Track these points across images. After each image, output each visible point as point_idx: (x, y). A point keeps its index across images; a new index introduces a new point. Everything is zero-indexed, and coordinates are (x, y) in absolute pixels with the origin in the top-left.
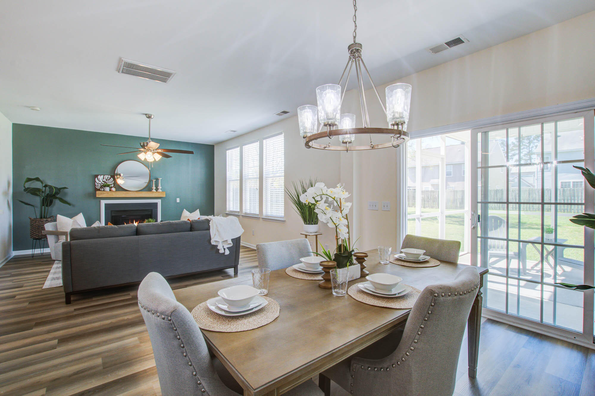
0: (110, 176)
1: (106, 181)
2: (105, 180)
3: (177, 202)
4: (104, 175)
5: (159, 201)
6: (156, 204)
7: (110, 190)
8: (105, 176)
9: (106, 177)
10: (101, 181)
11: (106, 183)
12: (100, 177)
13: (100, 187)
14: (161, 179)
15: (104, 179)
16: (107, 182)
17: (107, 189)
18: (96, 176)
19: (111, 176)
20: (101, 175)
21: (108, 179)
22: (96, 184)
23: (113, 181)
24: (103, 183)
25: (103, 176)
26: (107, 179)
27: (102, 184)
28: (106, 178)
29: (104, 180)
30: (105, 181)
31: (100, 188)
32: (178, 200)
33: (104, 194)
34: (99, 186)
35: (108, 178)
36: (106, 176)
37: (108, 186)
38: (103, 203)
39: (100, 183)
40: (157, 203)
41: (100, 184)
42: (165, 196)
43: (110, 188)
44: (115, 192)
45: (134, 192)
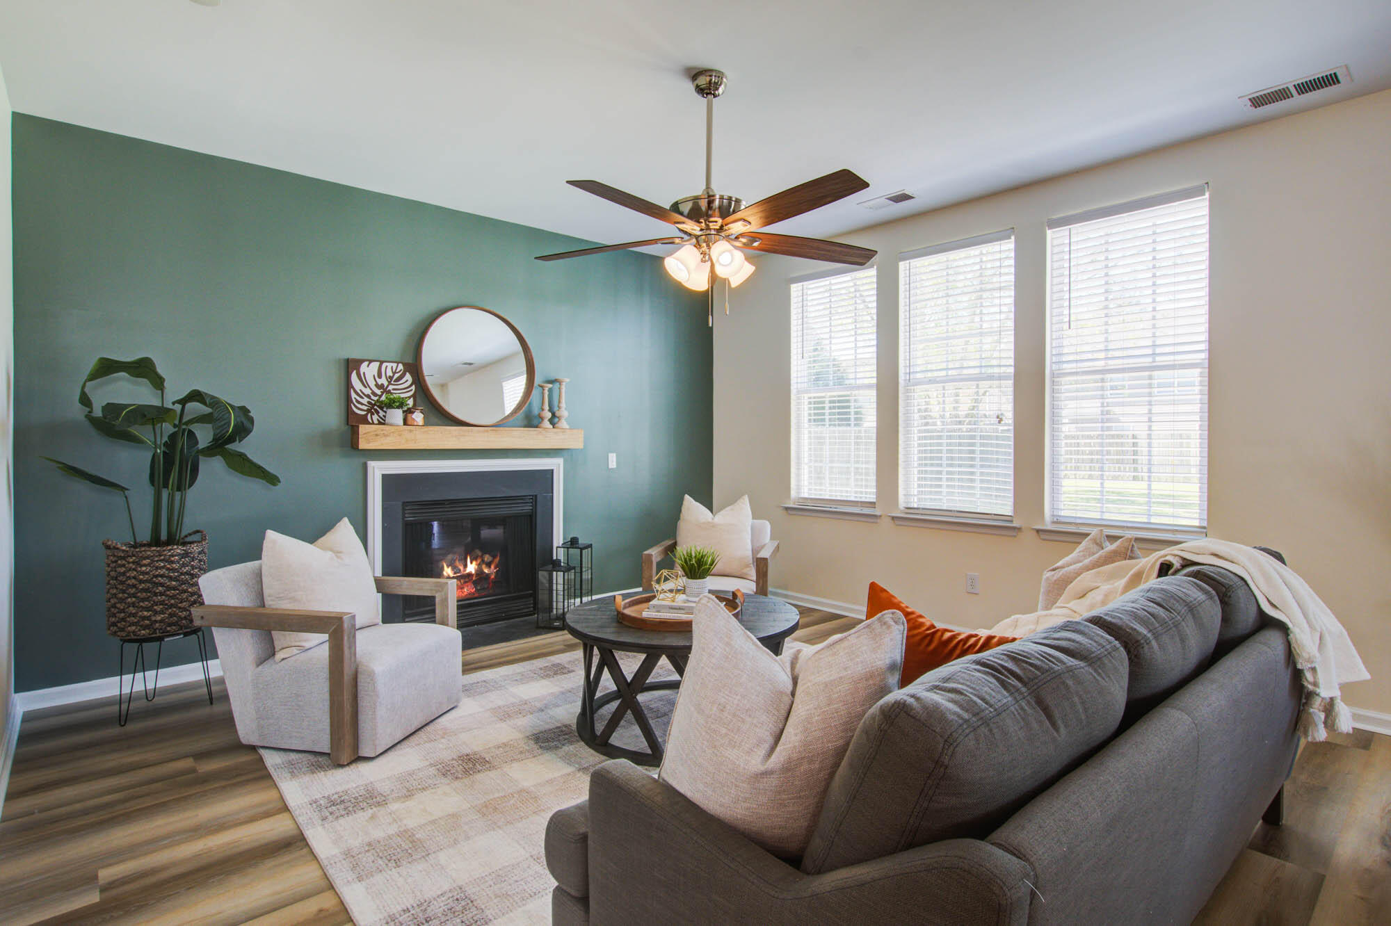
0: (401, 367)
1: (390, 383)
2: (383, 381)
3: (610, 467)
4: (382, 363)
5: (558, 466)
6: (548, 475)
7: (405, 423)
8: (384, 365)
9: (387, 367)
10: (372, 384)
11: (389, 392)
12: (369, 370)
13: (365, 408)
14: (568, 380)
15: (380, 376)
16: (391, 387)
17: (396, 415)
18: (351, 365)
19: (404, 365)
20: (371, 361)
21: (397, 376)
22: (353, 395)
23: (413, 387)
24: (378, 392)
25: (378, 363)
26: (391, 378)
27: (375, 394)
28: (390, 373)
29: (380, 382)
30: (386, 384)
31: (369, 411)
32: (613, 461)
33: (385, 436)
34: (362, 404)
35: (394, 373)
36: (389, 365)
37: (401, 405)
38: (378, 470)
39: (367, 391)
40: (553, 470)
41: (368, 396)
42: (580, 445)
43: (404, 412)
44: (426, 429)
45: (487, 431)
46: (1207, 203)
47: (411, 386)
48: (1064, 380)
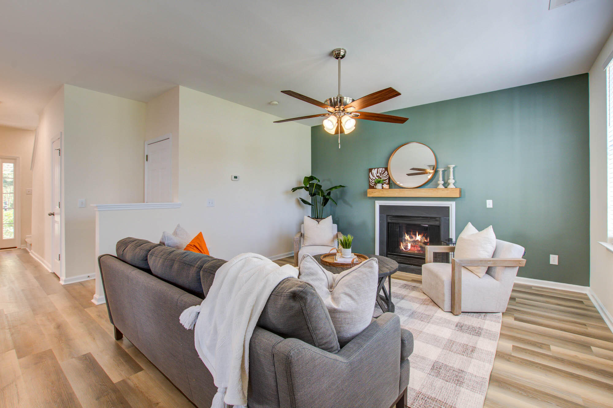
0: (384, 169)
1: (380, 175)
2: (379, 175)
3: (488, 206)
4: (378, 168)
5: (452, 205)
6: (447, 209)
7: (383, 188)
8: (379, 169)
10: (375, 176)
11: (380, 178)
12: (374, 171)
13: (373, 184)
15: (378, 173)
16: (381, 176)
17: (380, 186)
18: (370, 170)
19: (385, 168)
20: (375, 169)
21: (383, 172)
22: (370, 180)
24: (377, 178)
26: (381, 173)
28: (380, 172)
29: (378, 175)
31: (375, 184)
32: (489, 204)
33: (375, 192)
34: (373, 182)
35: (382, 172)
36: (380, 169)
37: (381, 182)
38: (378, 203)
39: (374, 178)
40: (449, 207)
41: (374, 180)
42: (458, 196)
43: (383, 184)
44: (388, 190)
45: (410, 190)
47: (387, 175)
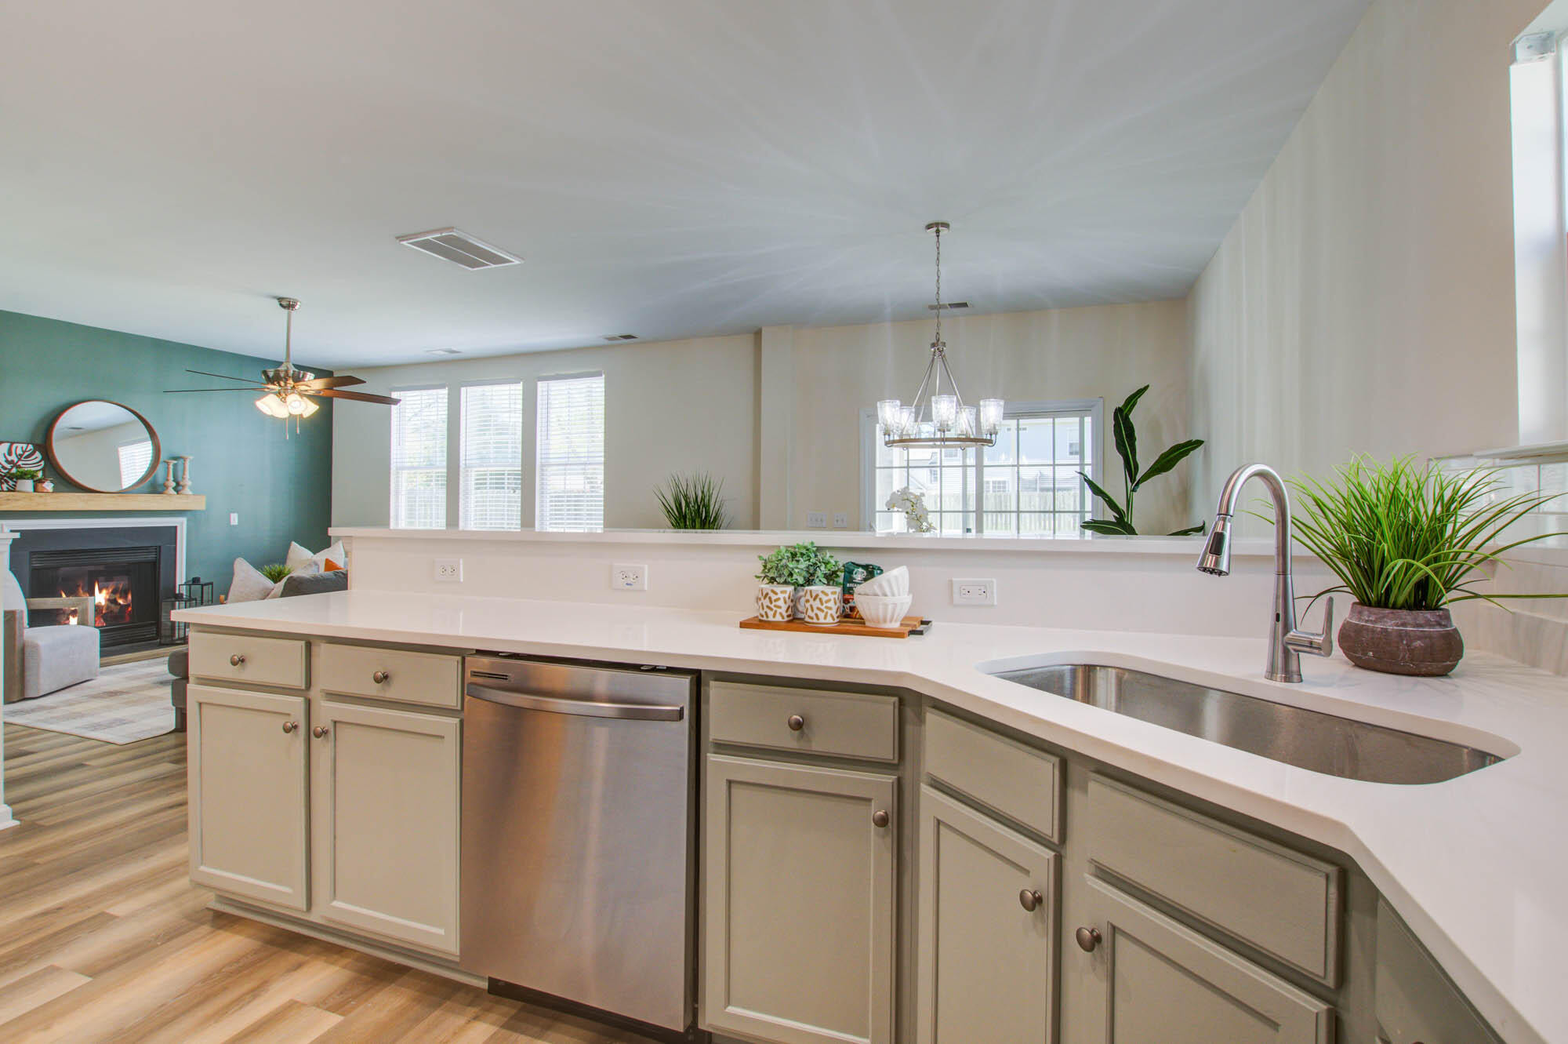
0: (31, 447)
1: (20, 460)
2: (14, 458)
3: (232, 524)
4: (12, 443)
5: (181, 523)
6: (172, 531)
7: (35, 490)
8: (15, 445)
9: (17, 448)
10: (3, 460)
11: (19, 467)
14: (191, 458)
15: (10, 453)
16: (20, 463)
17: (27, 485)
19: (34, 445)
21: (27, 454)
23: (43, 463)
24: (9, 466)
25: (9, 444)
26: (21, 455)
27: (6, 469)
28: (19, 452)
29: (10, 458)
30: (16, 460)
32: (235, 519)
33: (18, 500)
35: (24, 452)
36: (20, 446)
37: (32, 476)
40: (176, 527)
42: (202, 507)
43: (34, 481)
44: (55, 495)
45: (113, 497)
46: (603, 381)
47: (40, 462)
48: (550, 469)
